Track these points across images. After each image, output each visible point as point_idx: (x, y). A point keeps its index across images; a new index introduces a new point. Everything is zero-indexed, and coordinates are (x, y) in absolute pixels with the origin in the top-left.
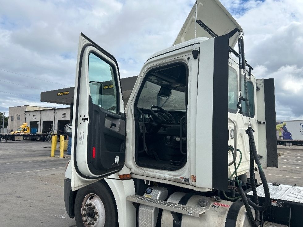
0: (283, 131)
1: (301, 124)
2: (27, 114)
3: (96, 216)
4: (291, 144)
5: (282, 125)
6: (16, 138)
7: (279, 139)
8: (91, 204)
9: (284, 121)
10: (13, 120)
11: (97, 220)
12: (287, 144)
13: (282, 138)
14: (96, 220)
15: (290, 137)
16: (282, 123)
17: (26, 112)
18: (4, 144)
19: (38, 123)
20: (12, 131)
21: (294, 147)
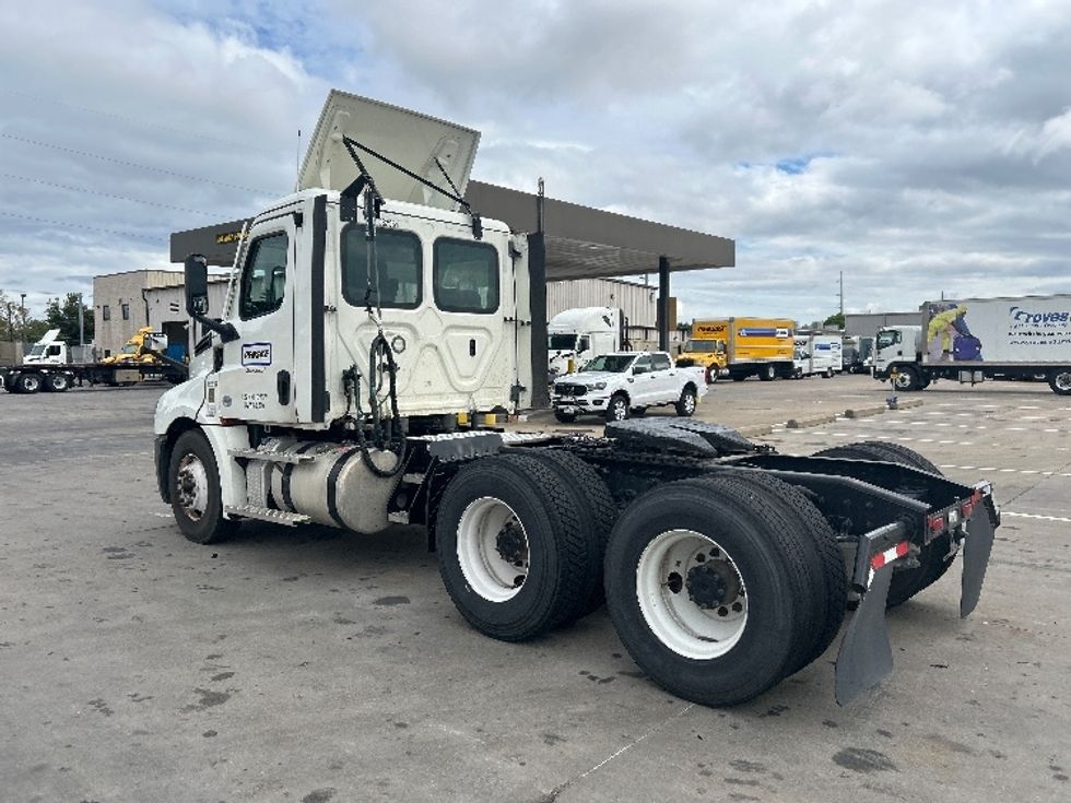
0: (954, 333)
1: (1012, 309)
2: (152, 298)
3: (195, 490)
4: (979, 375)
5: (951, 315)
6: (120, 376)
7: (942, 359)
8: (187, 472)
9: (959, 302)
10: (109, 319)
11: (197, 495)
12: (966, 375)
13: (951, 358)
14: (195, 495)
15: (977, 355)
16: (953, 306)
17: (144, 290)
18: (83, 394)
19: (186, 327)
20: (108, 354)
21: (989, 384)
